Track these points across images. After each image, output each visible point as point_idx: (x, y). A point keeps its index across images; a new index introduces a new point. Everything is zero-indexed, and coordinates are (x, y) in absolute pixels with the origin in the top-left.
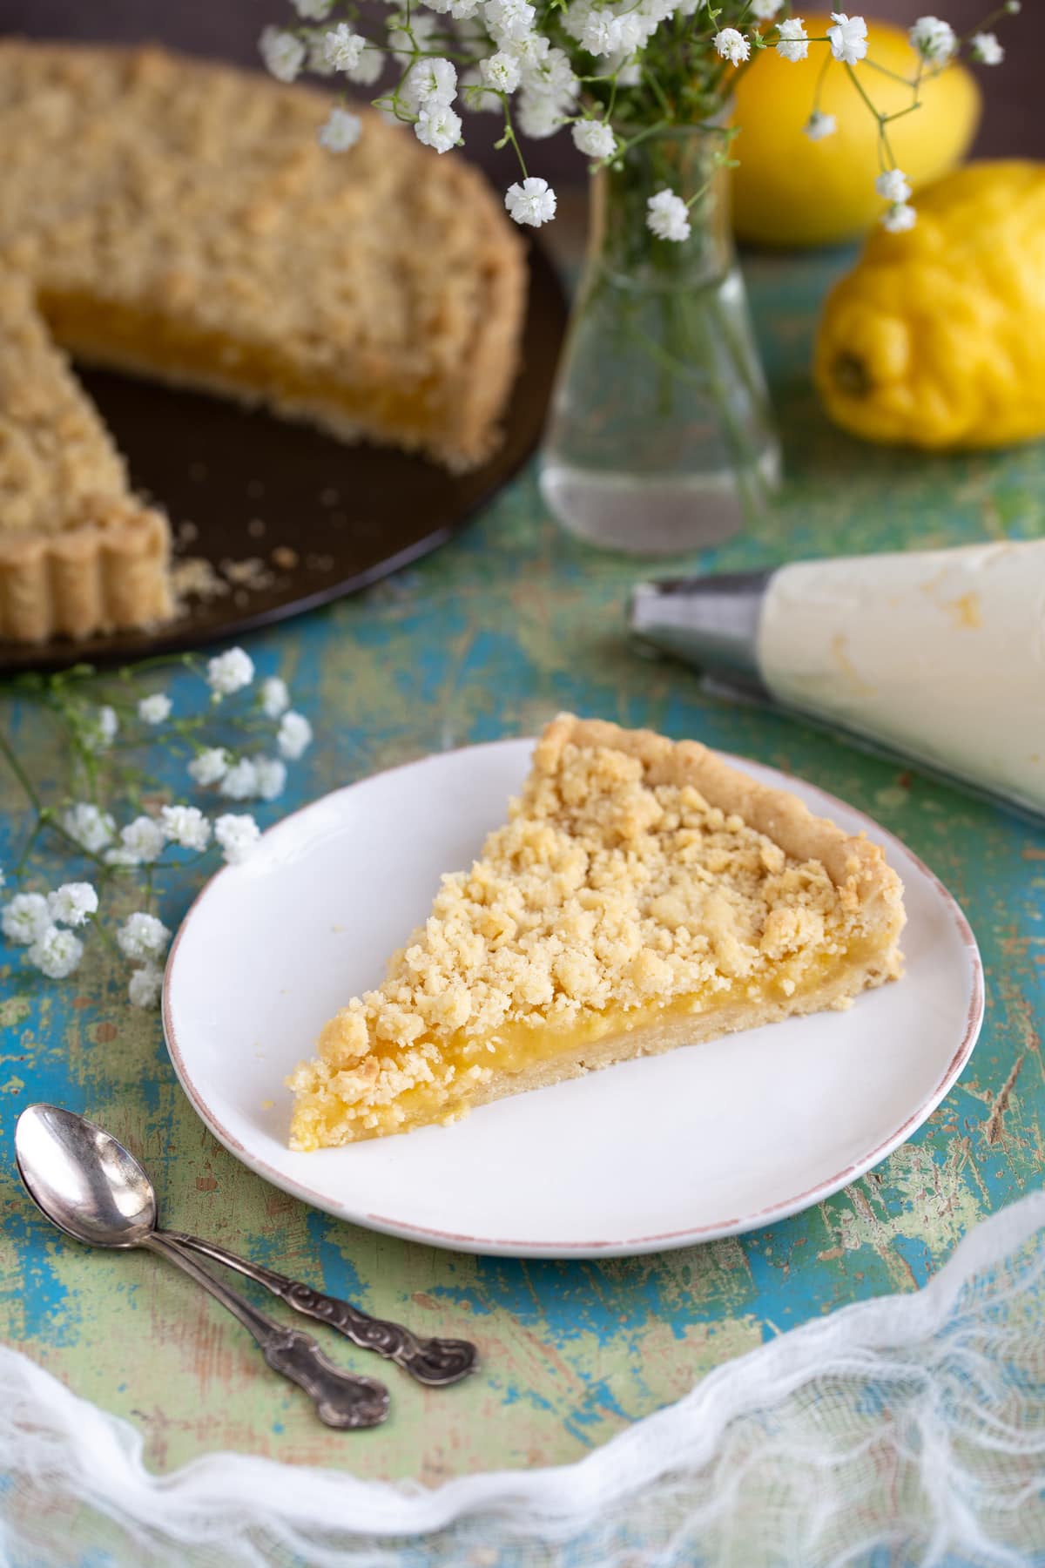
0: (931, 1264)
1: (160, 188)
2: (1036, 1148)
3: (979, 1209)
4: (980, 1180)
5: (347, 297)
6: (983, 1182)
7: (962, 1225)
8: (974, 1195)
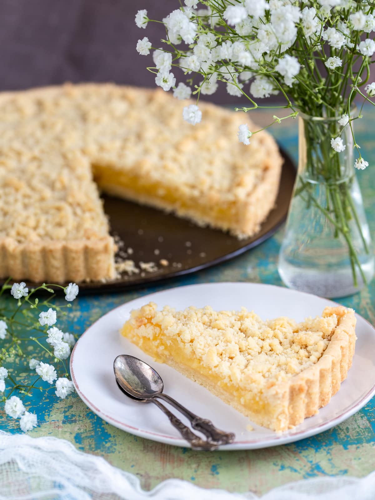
5: (210, 174)
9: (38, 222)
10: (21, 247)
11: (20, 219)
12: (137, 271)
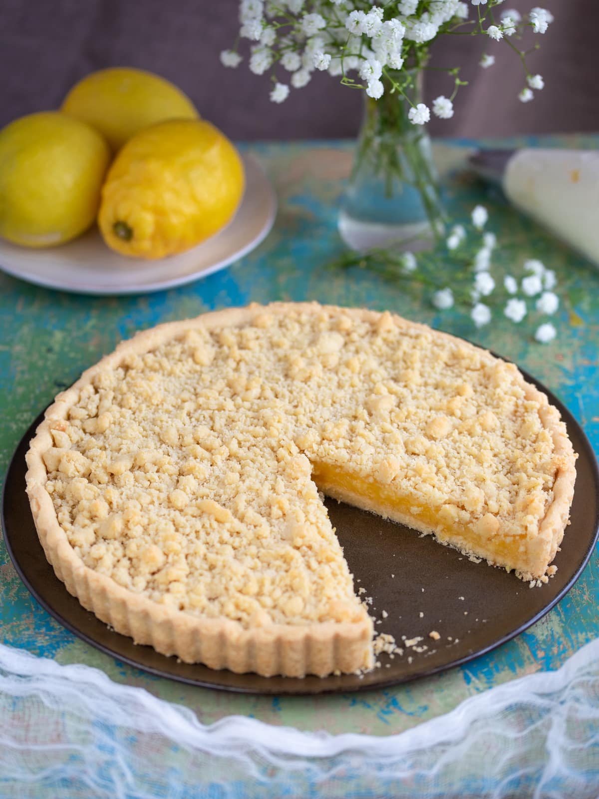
0: (538, 645)
1: (387, 404)
2: (585, 594)
3: (560, 621)
4: (560, 608)
6: (562, 609)
7: (552, 628)
8: (558, 615)
9: (261, 585)
10: (247, 635)
11: (237, 583)
12: (400, 651)
